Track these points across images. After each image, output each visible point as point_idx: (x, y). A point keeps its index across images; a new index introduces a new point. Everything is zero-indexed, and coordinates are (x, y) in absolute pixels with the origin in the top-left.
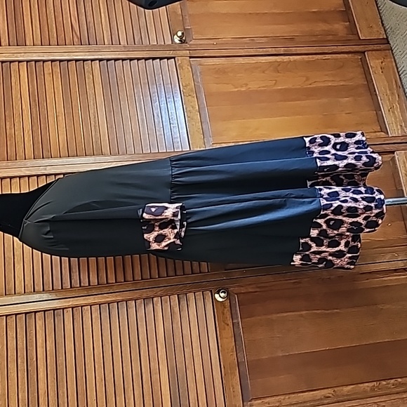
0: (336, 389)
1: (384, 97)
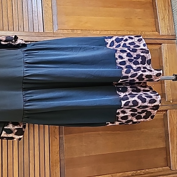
0: (113, 175)
1: (160, 11)
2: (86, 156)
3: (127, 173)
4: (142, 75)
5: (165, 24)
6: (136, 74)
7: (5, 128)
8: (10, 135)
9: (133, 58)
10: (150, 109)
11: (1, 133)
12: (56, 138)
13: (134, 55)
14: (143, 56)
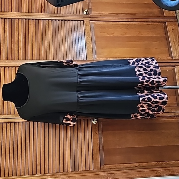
0: (140, 164)
1: (172, 42)
2: (118, 148)
3: (151, 163)
4: (153, 81)
5: (176, 52)
6: (149, 80)
7: (65, 117)
8: (68, 122)
9: (147, 71)
10: (161, 104)
11: (63, 120)
12: (97, 134)
13: (149, 69)
14: (155, 70)
